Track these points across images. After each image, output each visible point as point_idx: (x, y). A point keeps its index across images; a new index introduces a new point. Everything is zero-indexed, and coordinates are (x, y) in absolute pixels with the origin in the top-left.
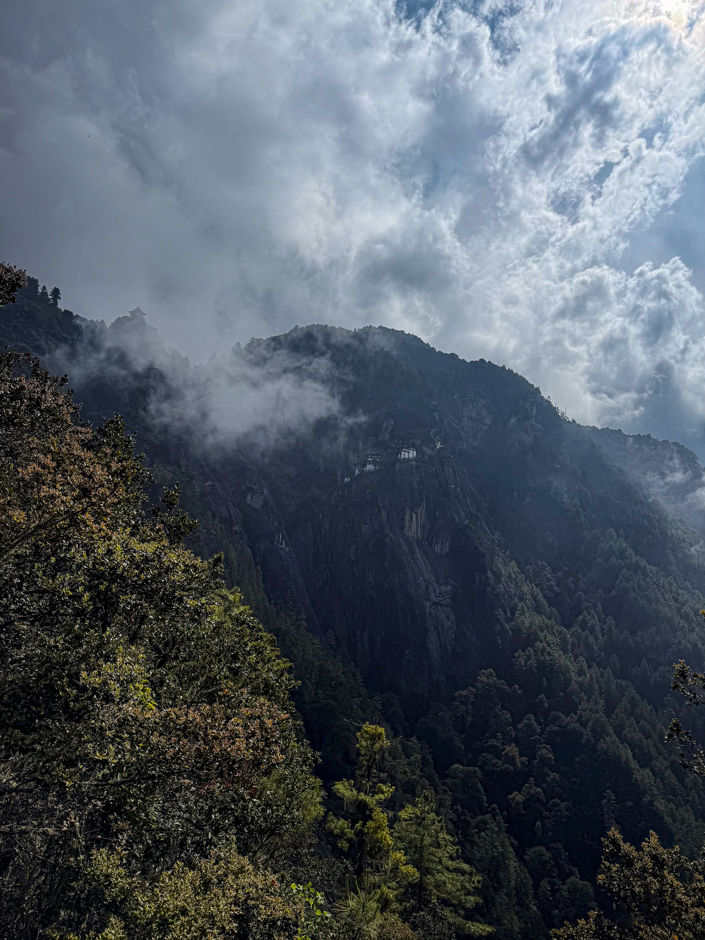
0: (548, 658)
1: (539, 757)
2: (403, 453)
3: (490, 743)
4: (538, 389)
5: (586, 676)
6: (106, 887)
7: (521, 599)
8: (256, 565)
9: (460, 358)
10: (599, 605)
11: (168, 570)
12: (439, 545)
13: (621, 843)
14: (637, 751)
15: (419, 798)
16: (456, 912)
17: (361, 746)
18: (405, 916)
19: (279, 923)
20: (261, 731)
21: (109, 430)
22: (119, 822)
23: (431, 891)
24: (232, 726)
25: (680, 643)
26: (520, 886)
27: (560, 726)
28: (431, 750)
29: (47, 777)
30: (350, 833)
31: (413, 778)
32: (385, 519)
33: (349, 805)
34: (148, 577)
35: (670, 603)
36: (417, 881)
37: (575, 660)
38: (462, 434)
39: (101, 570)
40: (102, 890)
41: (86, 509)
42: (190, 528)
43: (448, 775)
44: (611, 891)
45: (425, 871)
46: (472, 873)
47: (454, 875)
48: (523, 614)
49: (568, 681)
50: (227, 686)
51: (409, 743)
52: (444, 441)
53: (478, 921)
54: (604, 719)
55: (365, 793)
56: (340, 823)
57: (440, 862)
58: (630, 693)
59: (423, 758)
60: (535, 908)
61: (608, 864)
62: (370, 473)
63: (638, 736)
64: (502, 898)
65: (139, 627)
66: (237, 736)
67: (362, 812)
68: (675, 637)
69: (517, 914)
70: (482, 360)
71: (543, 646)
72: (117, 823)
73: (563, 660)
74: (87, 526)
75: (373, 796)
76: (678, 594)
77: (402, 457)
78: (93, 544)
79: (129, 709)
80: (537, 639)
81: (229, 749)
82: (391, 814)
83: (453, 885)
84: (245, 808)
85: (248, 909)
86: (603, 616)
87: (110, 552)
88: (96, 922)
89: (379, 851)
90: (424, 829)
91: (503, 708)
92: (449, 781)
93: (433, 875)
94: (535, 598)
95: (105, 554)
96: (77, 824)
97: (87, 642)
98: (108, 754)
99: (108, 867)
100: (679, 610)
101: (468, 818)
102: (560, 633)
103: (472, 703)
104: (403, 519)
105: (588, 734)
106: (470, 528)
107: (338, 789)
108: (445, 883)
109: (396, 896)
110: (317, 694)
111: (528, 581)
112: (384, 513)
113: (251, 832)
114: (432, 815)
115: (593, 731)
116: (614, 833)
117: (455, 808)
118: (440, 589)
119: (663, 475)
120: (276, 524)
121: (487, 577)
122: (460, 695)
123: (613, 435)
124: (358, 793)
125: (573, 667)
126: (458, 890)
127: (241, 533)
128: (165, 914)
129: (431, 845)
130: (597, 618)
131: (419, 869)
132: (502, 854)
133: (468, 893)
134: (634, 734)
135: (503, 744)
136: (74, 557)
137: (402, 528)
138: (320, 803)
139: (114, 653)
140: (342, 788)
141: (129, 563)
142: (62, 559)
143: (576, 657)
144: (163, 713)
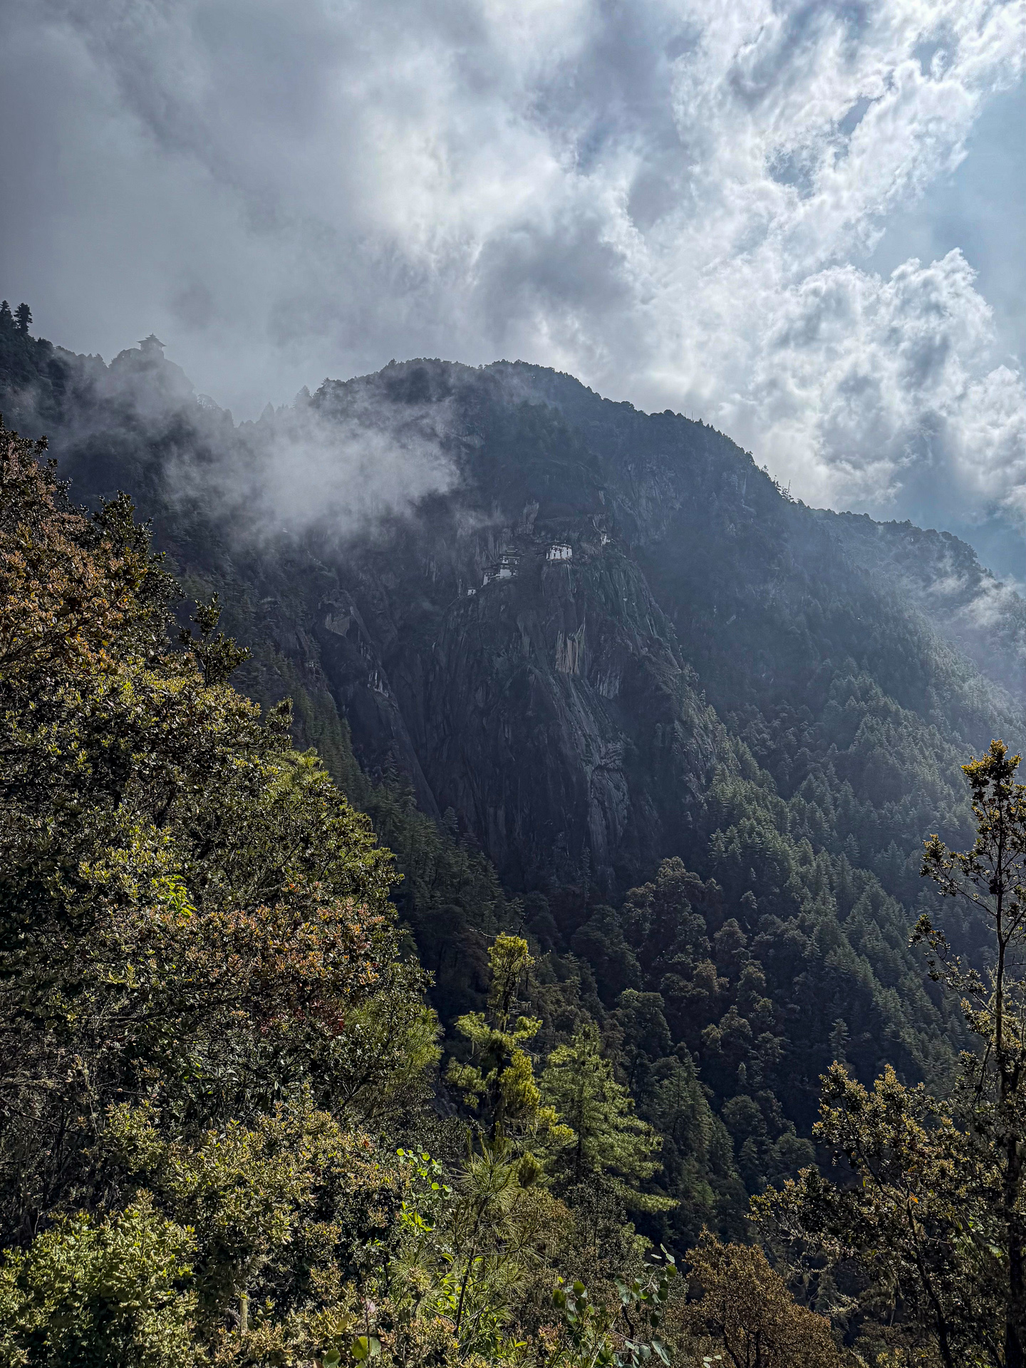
0: (757, 840)
1: (745, 976)
2: (553, 551)
3: (676, 959)
4: (749, 456)
5: (811, 865)
6: (130, 1153)
7: (722, 759)
8: (341, 717)
9: (637, 408)
10: (831, 766)
11: (203, 717)
12: (606, 685)
13: (846, 1081)
14: (879, 965)
15: (577, 1035)
16: (626, 1184)
17: (495, 965)
18: (557, 1190)
19: (376, 1197)
20: (343, 941)
21: (111, 517)
22: (145, 1069)
23: (593, 1158)
24: (302, 934)
25: (943, 817)
26: (716, 1147)
27: (774, 934)
28: (593, 970)
29: (38, 1010)
30: (481, 1085)
31: (569, 1008)
32: (527, 648)
33: (478, 1047)
34: (174, 726)
35: (931, 762)
36: (574, 1145)
37: (796, 843)
38: (639, 522)
39: (103, 718)
40: (125, 1157)
41: (76, 628)
42: (237, 660)
43: (618, 1005)
44: (830, 1142)
45: (587, 1132)
46: (649, 1132)
47: (626, 1136)
48: (723, 779)
49: (786, 872)
50: (294, 881)
51: (563, 961)
52: (613, 533)
53: (657, 1194)
54: (835, 923)
55: (502, 1030)
56: (466, 1071)
57: (606, 1119)
58: (872, 887)
59: (584, 982)
60: (735, 1175)
61: (826, 1108)
62: (506, 581)
63: (881, 945)
64: (690, 1165)
65: (168, 804)
66: (309, 948)
67: (497, 1055)
68: (936, 808)
69: (710, 1184)
70: (669, 412)
71: (751, 825)
72: (142, 1070)
73: (779, 843)
74: (78, 655)
75: (512, 1033)
76: (943, 749)
77: (552, 557)
78: (91, 681)
79: (154, 915)
80: (743, 814)
81: (297, 966)
82: (537, 1058)
83: (624, 1149)
84: (325, 1048)
85: (332, 1179)
86: (837, 781)
87: (114, 692)
88: (118, 1200)
89: (519, 1107)
90: (584, 1078)
91: (695, 910)
92: (619, 1012)
93: (597, 1137)
94: (741, 758)
95: (108, 695)
96: (86, 1071)
97: (89, 824)
98: (125, 976)
99: (131, 1126)
100: (943, 771)
101: (646, 1062)
102: (776, 805)
103: (652, 904)
104: (554, 647)
105: (812, 944)
106: (650, 660)
107: (462, 1026)
108: (612, 1147)
109: (545, 1166)
110: (432, 897)
111: (731, 733)
112: (526, 640)
113: (334, 1080)
114: (595, 1058)
115: (820, 940)
116: (838, 1068)
117: (628, 1048)
118: (606, 747)
119: (928, 581)
120: (369, 657)
121: (674, 728)
122: (634, 893)
123: (856, 523)
124: (491, 1030)
125: (793, 853)
126: (630, 1155)
127: (317, 672)
128: (213, 1185)
129: (594, 1098)
130: (827, 784)
131: (577, 1130)
132: (692, 1107)
133: (645, 1158)
134: (876, 943)
135: (694, 961)
136: (63, 701)
137: (552, 661)
138: (434, 1042)
139: (128, 836)
140: (469, 1024)
141: (144, 707)
142: (45, 704)
143: (797, 839)
144: (203, 921)
